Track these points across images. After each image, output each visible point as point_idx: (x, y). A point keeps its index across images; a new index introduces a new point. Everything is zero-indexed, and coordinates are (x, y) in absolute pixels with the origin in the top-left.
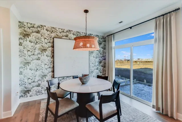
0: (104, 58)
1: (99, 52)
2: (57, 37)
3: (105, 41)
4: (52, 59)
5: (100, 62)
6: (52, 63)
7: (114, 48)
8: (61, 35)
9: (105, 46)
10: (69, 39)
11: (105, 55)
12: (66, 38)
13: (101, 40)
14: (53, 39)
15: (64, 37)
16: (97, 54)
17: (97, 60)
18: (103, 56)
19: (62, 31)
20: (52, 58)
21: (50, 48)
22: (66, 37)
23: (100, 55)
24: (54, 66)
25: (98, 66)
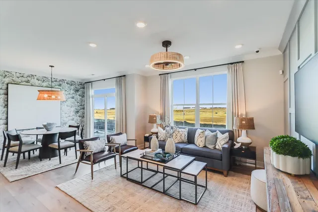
0: (82, 107)
1: (76, 100)
2: (13, 82)
3: (84, 88)
4: (5, 109)
5: (77, 112)
6: (5, 114)
7: (92, 97)
8: (19, 80)
9: (84, 93)
10: (32, 85)
11: (83, 103)
12: (27, 84)
13: (79, 87)
14: (7, 84)
15: (24, 83)
16: (73, 103)
17: (73, 109)
18: (81, 105)
19: (21, 75)
20: (4, 107)
21: (3, 96)
22: (27, 82)
23: (76, 103)
24: (7, 118)
25: (74, 117)
